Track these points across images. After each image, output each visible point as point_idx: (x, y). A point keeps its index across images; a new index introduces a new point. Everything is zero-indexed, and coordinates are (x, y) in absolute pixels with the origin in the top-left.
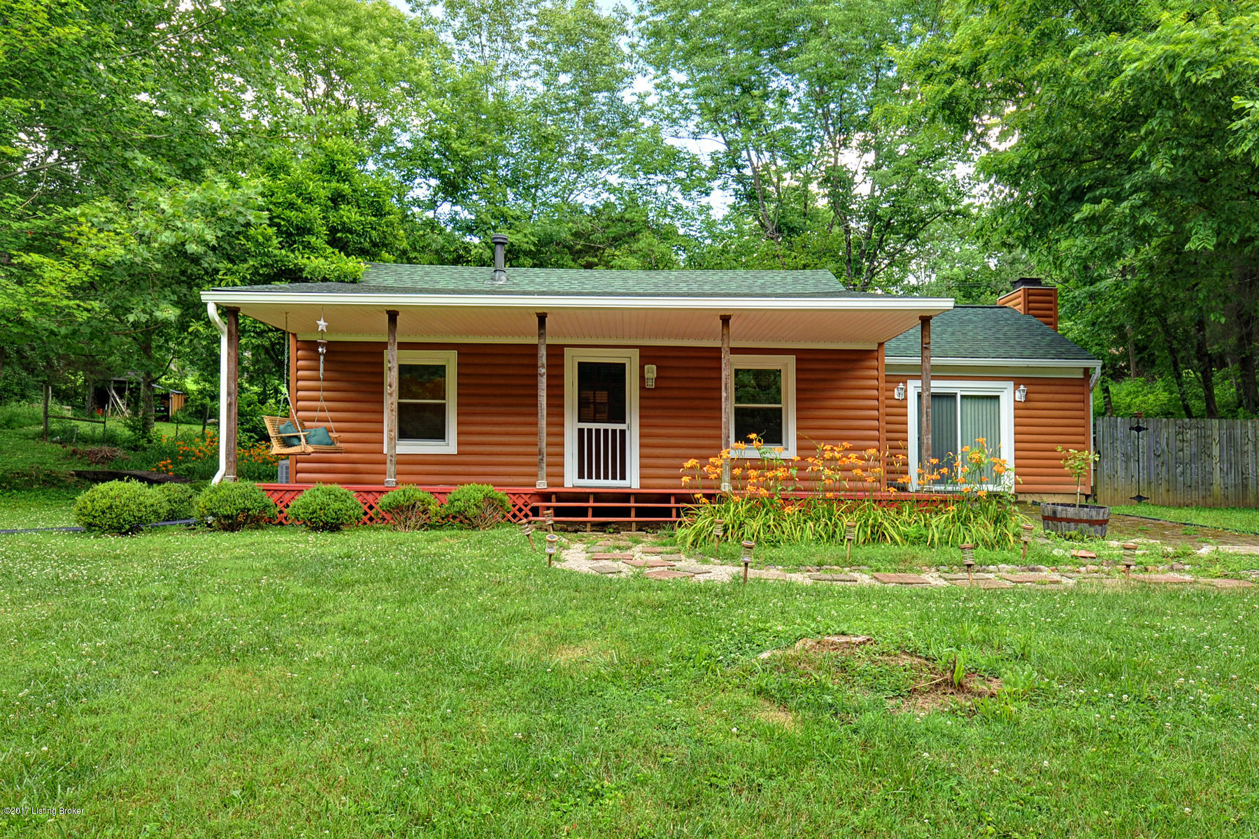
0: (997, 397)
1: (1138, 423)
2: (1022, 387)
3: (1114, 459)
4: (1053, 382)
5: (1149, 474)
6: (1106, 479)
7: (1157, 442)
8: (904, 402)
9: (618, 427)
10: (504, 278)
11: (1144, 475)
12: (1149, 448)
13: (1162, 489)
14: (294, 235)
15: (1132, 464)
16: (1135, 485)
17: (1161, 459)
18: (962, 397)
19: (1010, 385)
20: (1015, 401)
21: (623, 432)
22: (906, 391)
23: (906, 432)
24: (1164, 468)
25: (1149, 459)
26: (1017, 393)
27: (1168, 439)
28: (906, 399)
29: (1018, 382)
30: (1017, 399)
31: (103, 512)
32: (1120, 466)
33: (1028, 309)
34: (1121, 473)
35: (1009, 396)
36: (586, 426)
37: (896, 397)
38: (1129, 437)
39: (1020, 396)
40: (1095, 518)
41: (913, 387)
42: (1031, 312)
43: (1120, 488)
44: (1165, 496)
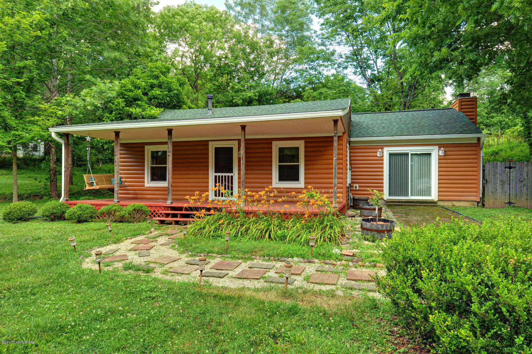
0: (430, 154)
1: (510, 164)
2: (442, 149)
3: (495, 184)
4: (460, 145)
5: (516, 191)
6: (490, 194)
7: (521, 174)
8: (382, 158)
9: (230, 174)
10: (211, 112)
11: (513, 191)
12: (516, 177)
13: (524, 198)
14: (132, 102)
15: (506, 186)
16: (507, 196)
17: (523, 183)
18: (412, 154)
19: (436, 148)
20: (439, 155)
21: (232, 177)
22: (383, 152)
23: (383, 172)
24: (525, 187)
25: (516, 183)
26: (440, 152)
27: (527, 172)
28: (383, 156)
29: (440, 146)
30: (440, 154)
31: (8, 214)
32: (498, 187)
33: (461, 109)
34: (499, 190)
35: (436, 153)
36: (218, 174)
37: (378, 156)
38: (504, 172)
39: (441, 153)
40: (381, 229)
41: (387, 151)
42: (462, 110)
43: (498, 198)
44: (525, 202)
